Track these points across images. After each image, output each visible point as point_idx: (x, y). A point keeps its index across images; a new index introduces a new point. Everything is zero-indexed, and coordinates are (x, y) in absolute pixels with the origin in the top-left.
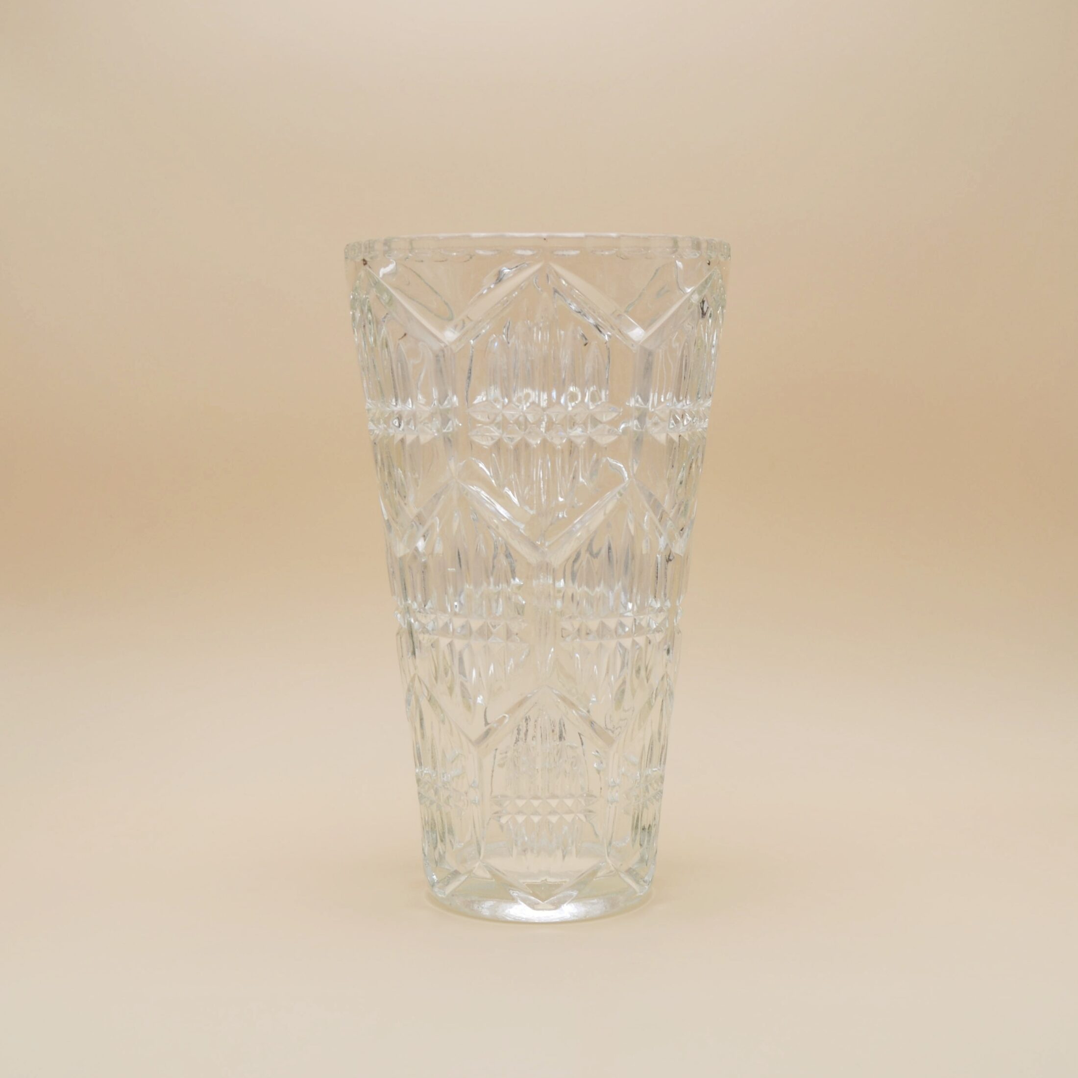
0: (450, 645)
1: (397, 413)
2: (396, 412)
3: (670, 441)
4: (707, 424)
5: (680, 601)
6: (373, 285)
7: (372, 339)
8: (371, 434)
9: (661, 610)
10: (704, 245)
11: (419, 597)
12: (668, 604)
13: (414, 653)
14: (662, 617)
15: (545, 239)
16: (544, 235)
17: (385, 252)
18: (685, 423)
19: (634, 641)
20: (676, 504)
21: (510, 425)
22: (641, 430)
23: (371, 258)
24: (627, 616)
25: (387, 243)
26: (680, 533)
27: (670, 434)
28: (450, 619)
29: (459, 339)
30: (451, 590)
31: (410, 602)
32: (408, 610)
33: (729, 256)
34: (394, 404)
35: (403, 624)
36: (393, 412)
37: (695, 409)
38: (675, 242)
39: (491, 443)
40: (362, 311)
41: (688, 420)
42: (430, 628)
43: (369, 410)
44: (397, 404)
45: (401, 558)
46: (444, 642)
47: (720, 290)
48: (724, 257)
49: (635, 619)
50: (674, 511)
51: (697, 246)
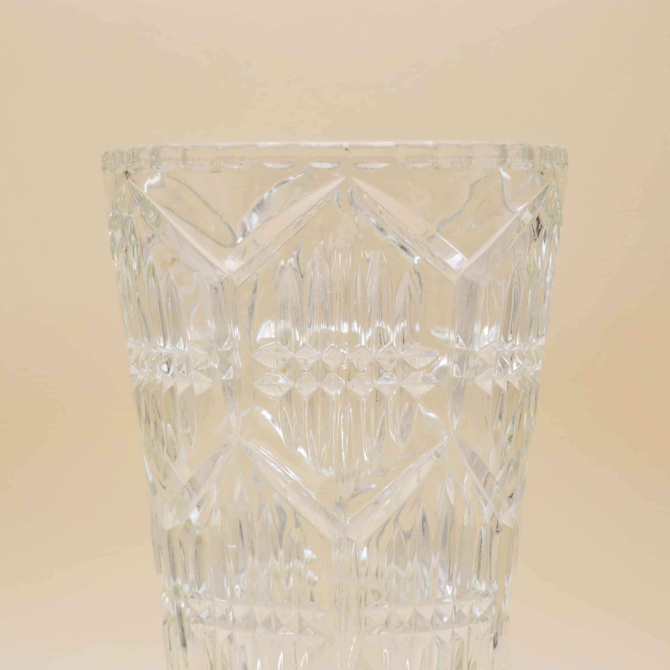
0: (230, 638)
1: (165, 357)
2: (164, 355)
3: (497, 389)
4: (540, 367)
5: (509, 582)
6: (137, 202)
7: (135, 266)
8: (134, 379)
9: (486, 595)
10: (537, 153)
11: (191, 576)
12: (495, 586)
13: (184, 645)
14: (488, 601)
15: (346, 149)
16: (346, 144)
17: (153, 163)
18: (515, 368)
19: (453, 632)
20: (504, 464)
21: (305, 373)
22: (461, 377)
23: (136, 170)
24: (446, 603)
25: (155, 152)
26: (509, 502)
27: (496, 381)
28: (230, 606)
29: (242, 269)
30: (231, 566)
31: (179, 582)
32: (177, 592)
33: (566, 164)
34: (162, 345)
35: (171, 611)
36: (161, 354)
37: (527, 349)
38: (503, 150)
39: (280, 394)
40: (123, 233)
41: (518, 364)
42: (203, 616)
43: (131, 350)
44: (165, 345)
45: (170, 531)
46: (222, 634)
47: (556, 204)
48: (561, 167)
49: (455, 607)
50: (502, 472)
51: (529, 154)
